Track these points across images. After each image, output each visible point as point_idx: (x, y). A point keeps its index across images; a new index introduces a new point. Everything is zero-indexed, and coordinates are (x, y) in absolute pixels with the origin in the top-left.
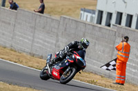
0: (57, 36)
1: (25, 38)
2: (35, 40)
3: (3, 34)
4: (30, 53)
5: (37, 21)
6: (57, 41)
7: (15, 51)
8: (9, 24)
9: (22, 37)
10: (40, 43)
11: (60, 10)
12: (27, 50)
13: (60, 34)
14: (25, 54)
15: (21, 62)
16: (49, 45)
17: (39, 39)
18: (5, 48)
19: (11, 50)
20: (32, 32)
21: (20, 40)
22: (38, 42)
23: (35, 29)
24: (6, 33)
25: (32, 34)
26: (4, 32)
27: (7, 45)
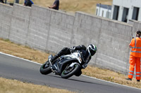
0: (73, 32)
1: (39, 35)
2: (51, 36)
3: (18, 31)
4: (45, 51)
5: (52, 17)
6: (73, 38)
7: (30, 48)
8: (24, 20)
9: (37, 33)
10: (55, 40)
11: (75, 6)
12: (42, 47)
13: (75, 30)
14: (40, 51)
15: (36, 60)
16: (65, 42)
17: (54, 35)
18: (19, 45)
19: (26, 47)
20: (47, 29)
21: (35, 37)
22: (53, 39)
23: (50, 25)
24: (20, 30)
25: (47, 31)
26: (18, 29)
27: (22, 43)
